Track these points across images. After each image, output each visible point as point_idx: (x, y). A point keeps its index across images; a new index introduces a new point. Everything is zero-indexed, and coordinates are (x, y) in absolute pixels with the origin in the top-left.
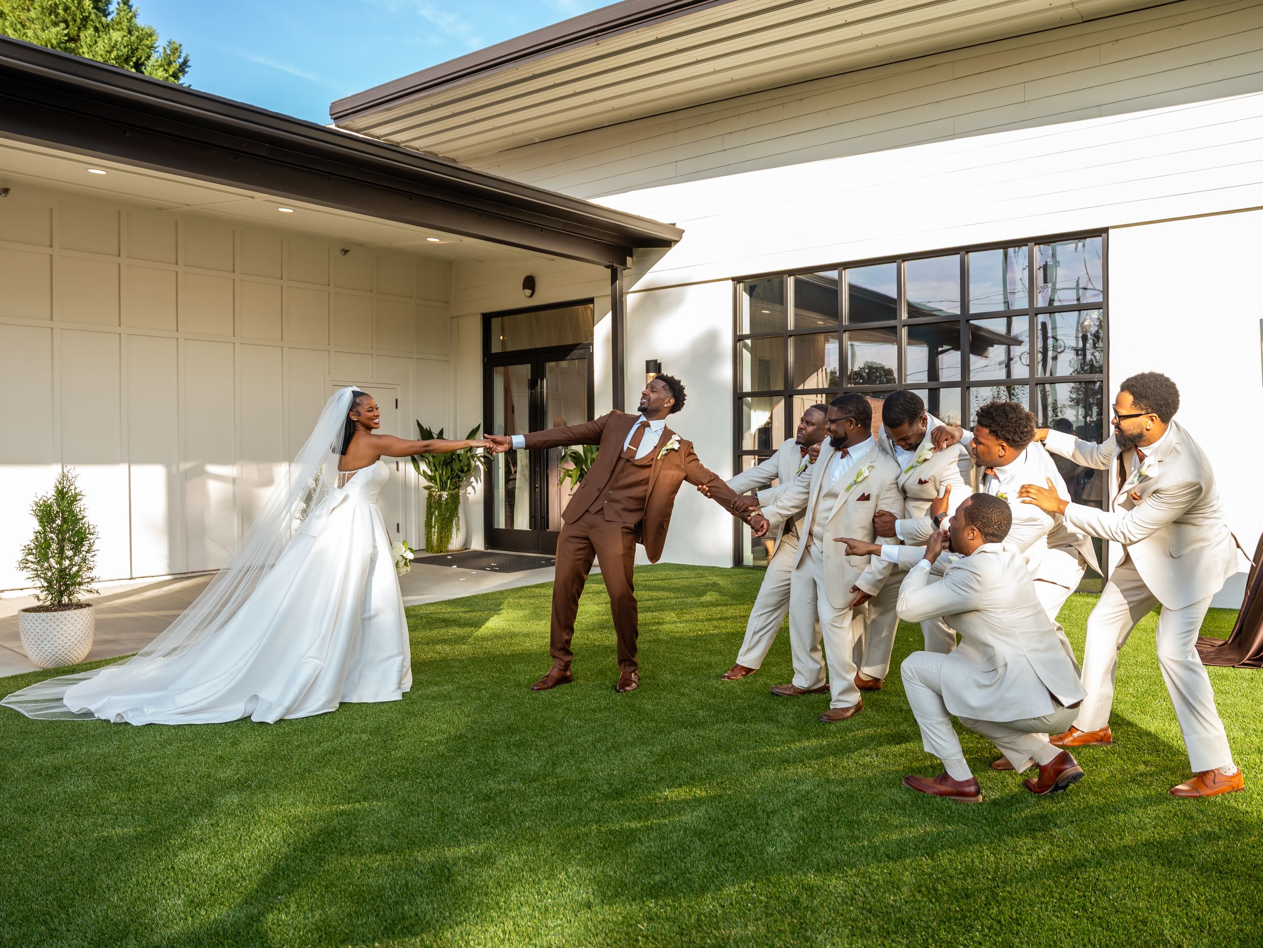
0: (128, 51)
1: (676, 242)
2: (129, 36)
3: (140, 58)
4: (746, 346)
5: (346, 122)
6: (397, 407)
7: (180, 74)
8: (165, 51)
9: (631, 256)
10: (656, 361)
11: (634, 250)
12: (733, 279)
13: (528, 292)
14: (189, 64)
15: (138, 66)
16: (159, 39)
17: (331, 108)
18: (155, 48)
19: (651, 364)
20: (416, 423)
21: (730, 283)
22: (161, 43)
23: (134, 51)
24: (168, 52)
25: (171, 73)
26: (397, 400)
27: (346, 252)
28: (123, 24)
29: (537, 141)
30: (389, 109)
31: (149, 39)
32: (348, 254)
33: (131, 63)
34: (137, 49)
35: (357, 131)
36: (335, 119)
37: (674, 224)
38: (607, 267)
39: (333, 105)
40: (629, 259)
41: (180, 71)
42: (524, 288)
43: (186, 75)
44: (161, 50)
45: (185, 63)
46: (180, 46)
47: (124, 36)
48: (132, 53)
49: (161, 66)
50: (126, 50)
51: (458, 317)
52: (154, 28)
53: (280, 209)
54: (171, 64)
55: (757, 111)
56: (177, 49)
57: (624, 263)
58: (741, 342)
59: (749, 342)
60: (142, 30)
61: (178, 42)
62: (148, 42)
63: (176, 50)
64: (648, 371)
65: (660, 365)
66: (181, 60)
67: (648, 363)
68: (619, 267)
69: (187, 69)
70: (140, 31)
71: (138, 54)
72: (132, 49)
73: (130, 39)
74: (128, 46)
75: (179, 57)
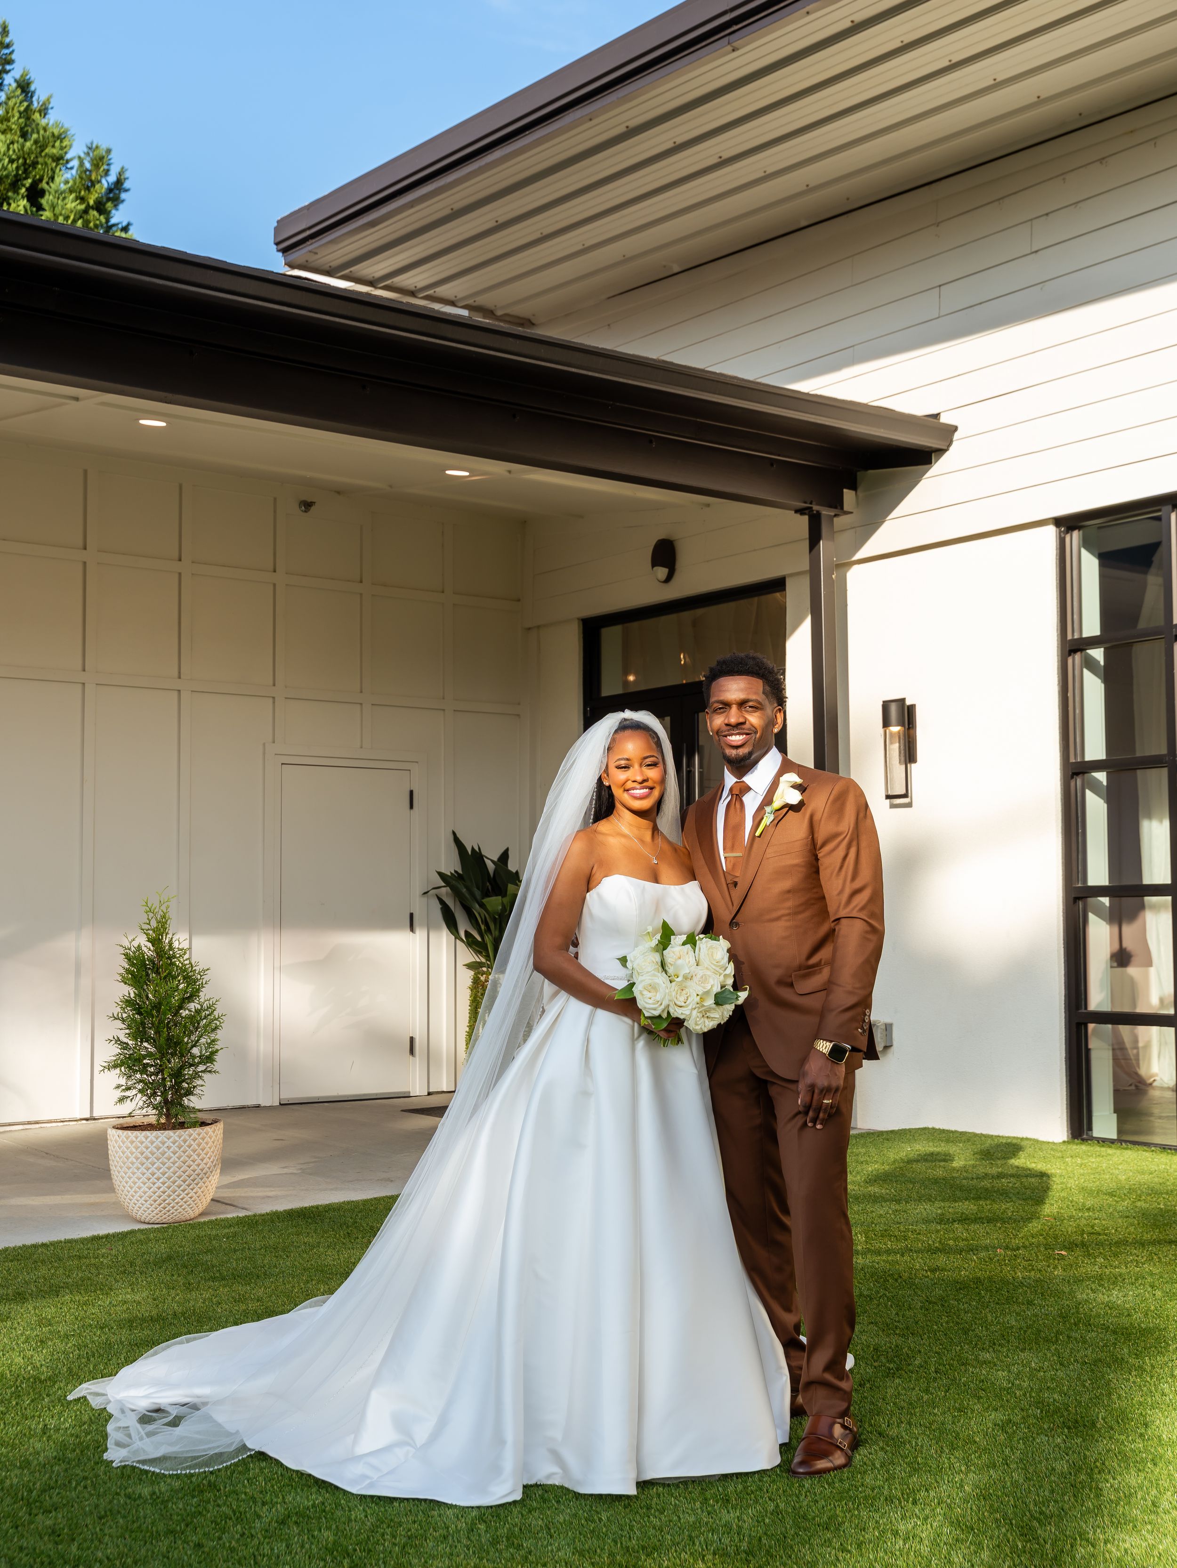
0: (17, 168)
1: (941, 451)
2: (21, 140)
3: (41, 180)
4: (1090, 664)
5: (299, 255)
6: (411, 807)
7: (109, 205)
8: (82, 164)
9: (854, 487)
10: (903, 700)
11: (860, 474)
12: (1058, 522)
13: (662, 572)
14: (126, 185)
15: (35, 195)
16: (75, 144)
17: (277, 230)
18: (68, 162)
19: (893, 710)
20: (451, 838)
21: (1051, 531)
22: (76, 150)
23: (28, 167)
24: (88, 165)
25: (91, 202)
26: (411, 792)
27: (307, 505)
28: (13, 120)
29: (676, 269)
30: (373, 224)
31: (57, 144)
32: (313, 508)
33: (23, 190)
34: (35, 164)
35: (328, 273)
36: (284, 251)
37: (937, 416)
38: (800, 511)
39: (282, 223)
40: (849, 496)
41: (109, 199)
42: (653, 566)
43: (121, 207)
44: (75, 163)
45: (119, 184)
46: (109, 151)
47: (12, 143)
48: (26, 171)
49: (71, 191)
50: (14, 166)
51: (538, 627)
52: (66, 125)
53: (142, 422)
54: (93, 185)
55: (1101, 160)
56: (102, 158)
57: (837, 503)
58: (1078, 656)
59: (1098, 654)
60: (45, 130)
61: (104, 146)
62: (54, 151)
63: (100, 161)
64: (886, 723)
65: (911, 709)
66: (112, 178)
67: (886, 705)
68: (826, 512)
69: (123, 196)
70: (42, 132)
71: (35, 173)
72: (25, 163)
73: (23, 146)
74: (18, 159)
75: (107, 173)
